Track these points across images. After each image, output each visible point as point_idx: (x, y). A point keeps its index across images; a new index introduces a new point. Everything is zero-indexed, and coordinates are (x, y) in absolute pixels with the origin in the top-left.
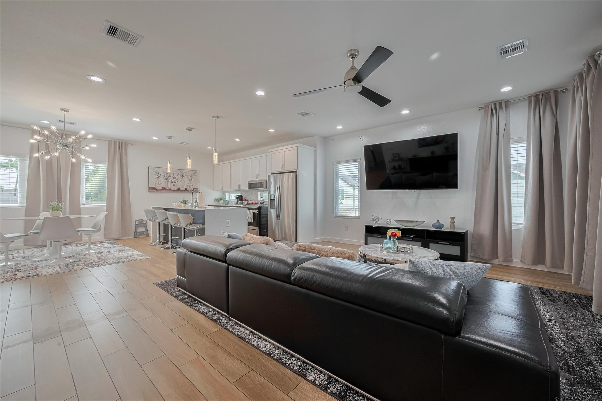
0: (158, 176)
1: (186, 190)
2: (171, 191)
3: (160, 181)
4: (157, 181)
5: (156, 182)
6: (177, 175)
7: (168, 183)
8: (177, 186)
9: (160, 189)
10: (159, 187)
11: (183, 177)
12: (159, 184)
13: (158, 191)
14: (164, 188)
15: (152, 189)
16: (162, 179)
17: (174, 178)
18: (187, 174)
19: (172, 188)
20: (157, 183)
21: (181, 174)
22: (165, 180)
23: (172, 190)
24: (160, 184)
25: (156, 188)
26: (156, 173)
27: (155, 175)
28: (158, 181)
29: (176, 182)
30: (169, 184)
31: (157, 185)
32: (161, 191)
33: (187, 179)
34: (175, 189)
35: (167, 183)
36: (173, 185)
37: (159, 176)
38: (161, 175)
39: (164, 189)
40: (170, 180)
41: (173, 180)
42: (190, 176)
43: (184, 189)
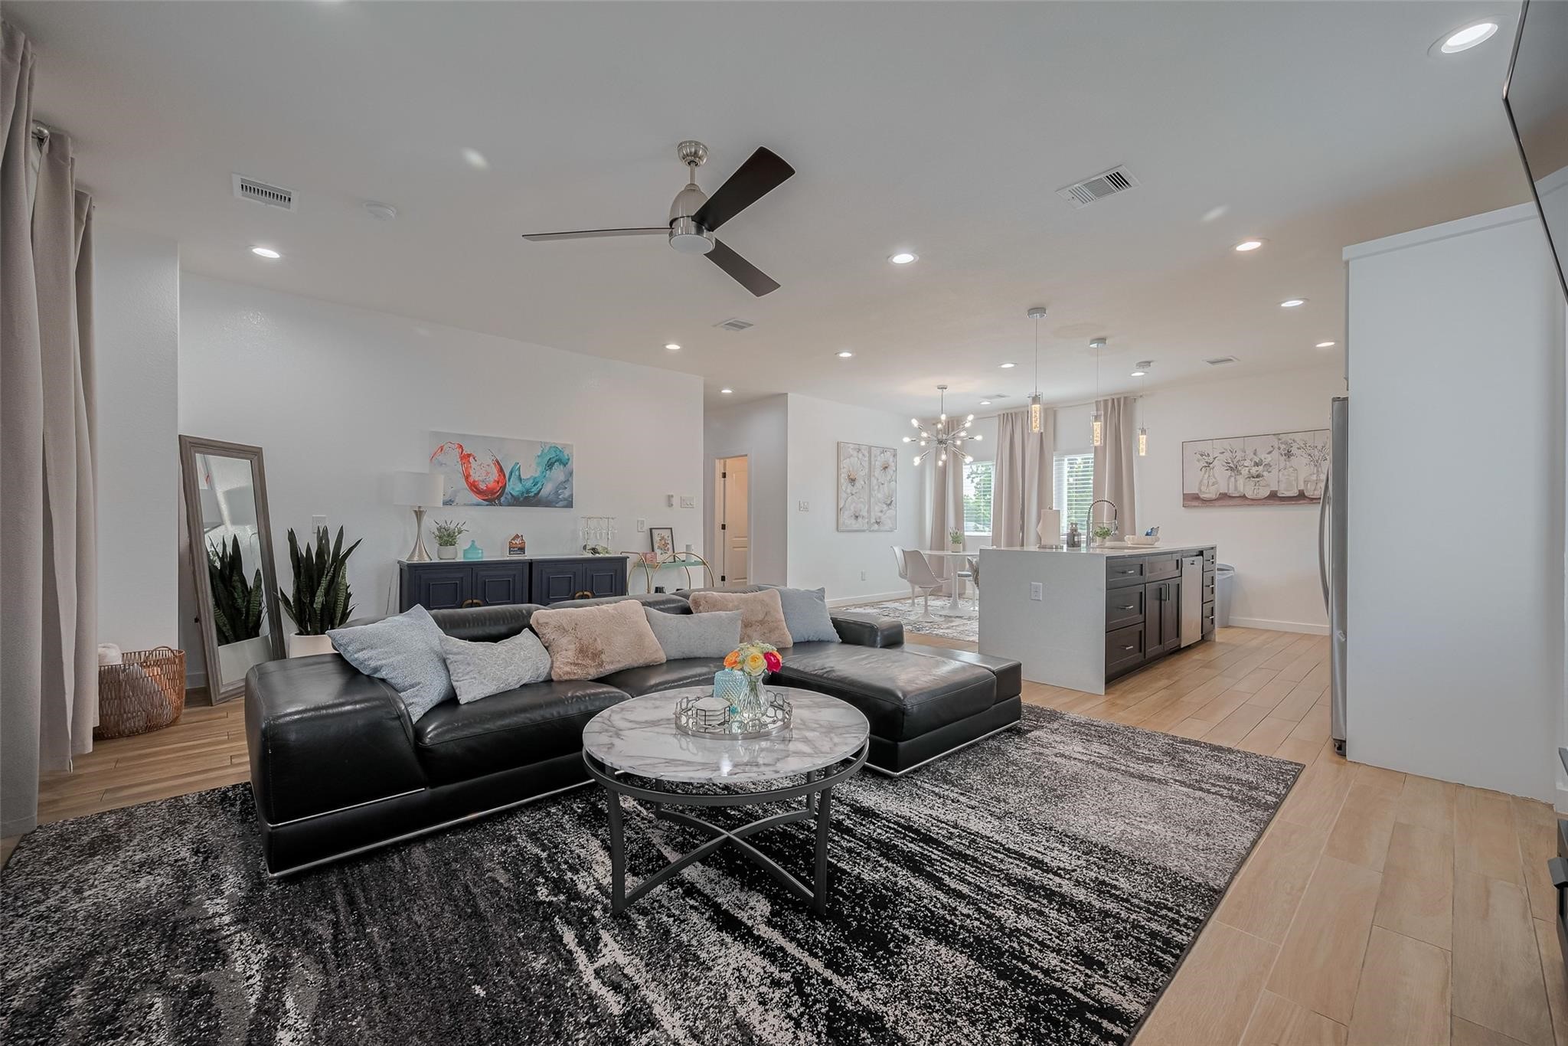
0: (1207, 462)
1: (1301, 496)
2: (1247, 502)
3: (1214, 477)
4: (1203, 477)
5: (1201, 481)
6: (1270, 453)
7: (1236, 481)
8: (1268, 485)
9: (1214, 497)
10: (1209, 493)
11: (1289, 454)
12: (1210, 484)
13: (1208, 503)
14: (1226, 494)
15: (1193, 500)
16: (1220, 471)
17: (1257, 464)
18: (1305, 444)
19: (1251, 493)
20: (1205, 482)
21: (1283, 446)
22: (1229, 472)
23: (1252, 500)
24: (1213, 485)
25: (1202, 496)
26: (1202, 455)
27: (1198, 461)
28: (1207, 476)
29: (1265, 474)
30: (1241, 481)
31: (1203, 488)
32: (1217, 503)
33: (1305, 460)
34: (1259, 496)
35: (1233, 479)
36: (1253, 484)
37: (1210, 464)
38: (1215, 458)
39: (1224, 497)
40: (1245, 471)
41: (1254, 470)
42: (1319, 448)
43: (1294, 493)
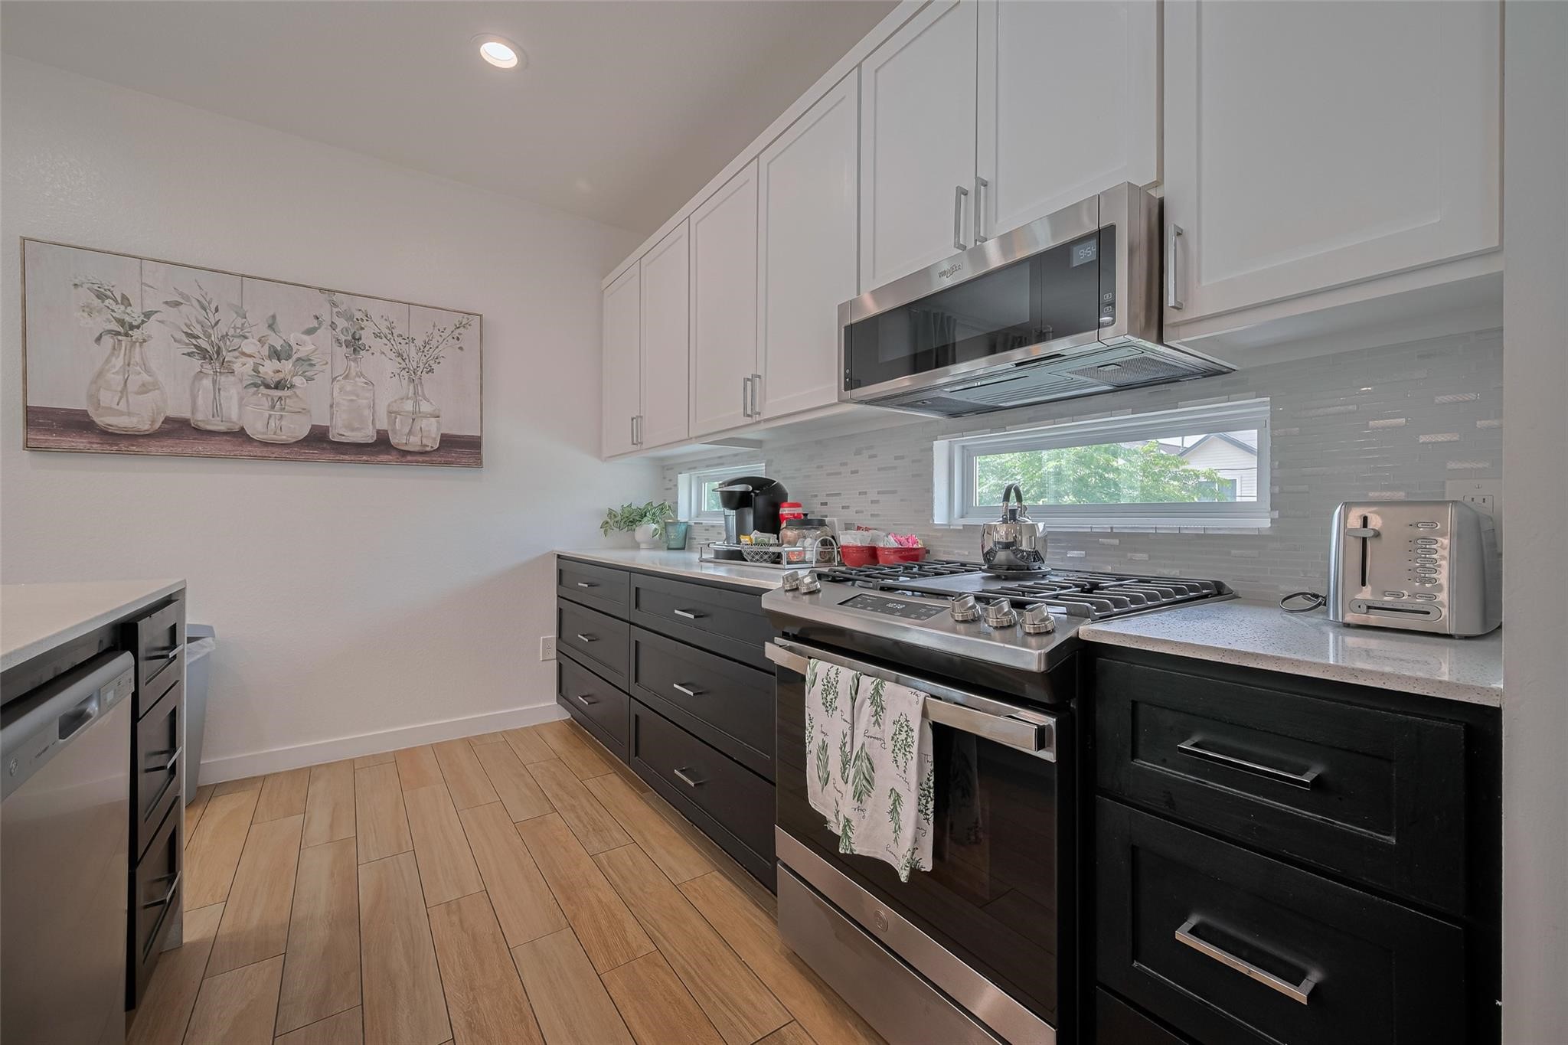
0: (121, 322)
1: (380, 446)
2: (248, 449)
3: (147, 371)
4: (108, 361)
5: (100, 374)
6: (310, 332)
7: (217, 389)
8: (304, 411)
9: (145, 427)
10: (129, 414)
11: (355, 345)
12: (131, 387)
13: (123, 445)
14: (184, 423)
15: (61, 428)
17: (276, 354)
18: (391, 328)
19: (259, 427)
20: (115, 379)
21: (341, 323)
22: (196, 363)
23: (265, 444)
24: (139, 392)
25: (101, 420)
26: (101, 296)
27: (89, 310)
28: (119, 362)
29: (298, 381)
31: (108, 399)
32: (154, 447)
33: (391, 365)
34: (284, 437)
35: (207, 383)
36: (266, 403)
37: (132, 327)
38: (148, 315)
39: (178, 430)
40: (243, 368)
41: (269, 368)
42: (419, 343)
43: (367, 435)
